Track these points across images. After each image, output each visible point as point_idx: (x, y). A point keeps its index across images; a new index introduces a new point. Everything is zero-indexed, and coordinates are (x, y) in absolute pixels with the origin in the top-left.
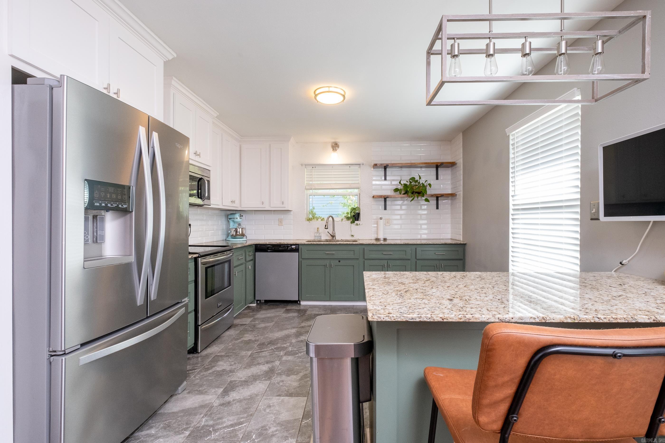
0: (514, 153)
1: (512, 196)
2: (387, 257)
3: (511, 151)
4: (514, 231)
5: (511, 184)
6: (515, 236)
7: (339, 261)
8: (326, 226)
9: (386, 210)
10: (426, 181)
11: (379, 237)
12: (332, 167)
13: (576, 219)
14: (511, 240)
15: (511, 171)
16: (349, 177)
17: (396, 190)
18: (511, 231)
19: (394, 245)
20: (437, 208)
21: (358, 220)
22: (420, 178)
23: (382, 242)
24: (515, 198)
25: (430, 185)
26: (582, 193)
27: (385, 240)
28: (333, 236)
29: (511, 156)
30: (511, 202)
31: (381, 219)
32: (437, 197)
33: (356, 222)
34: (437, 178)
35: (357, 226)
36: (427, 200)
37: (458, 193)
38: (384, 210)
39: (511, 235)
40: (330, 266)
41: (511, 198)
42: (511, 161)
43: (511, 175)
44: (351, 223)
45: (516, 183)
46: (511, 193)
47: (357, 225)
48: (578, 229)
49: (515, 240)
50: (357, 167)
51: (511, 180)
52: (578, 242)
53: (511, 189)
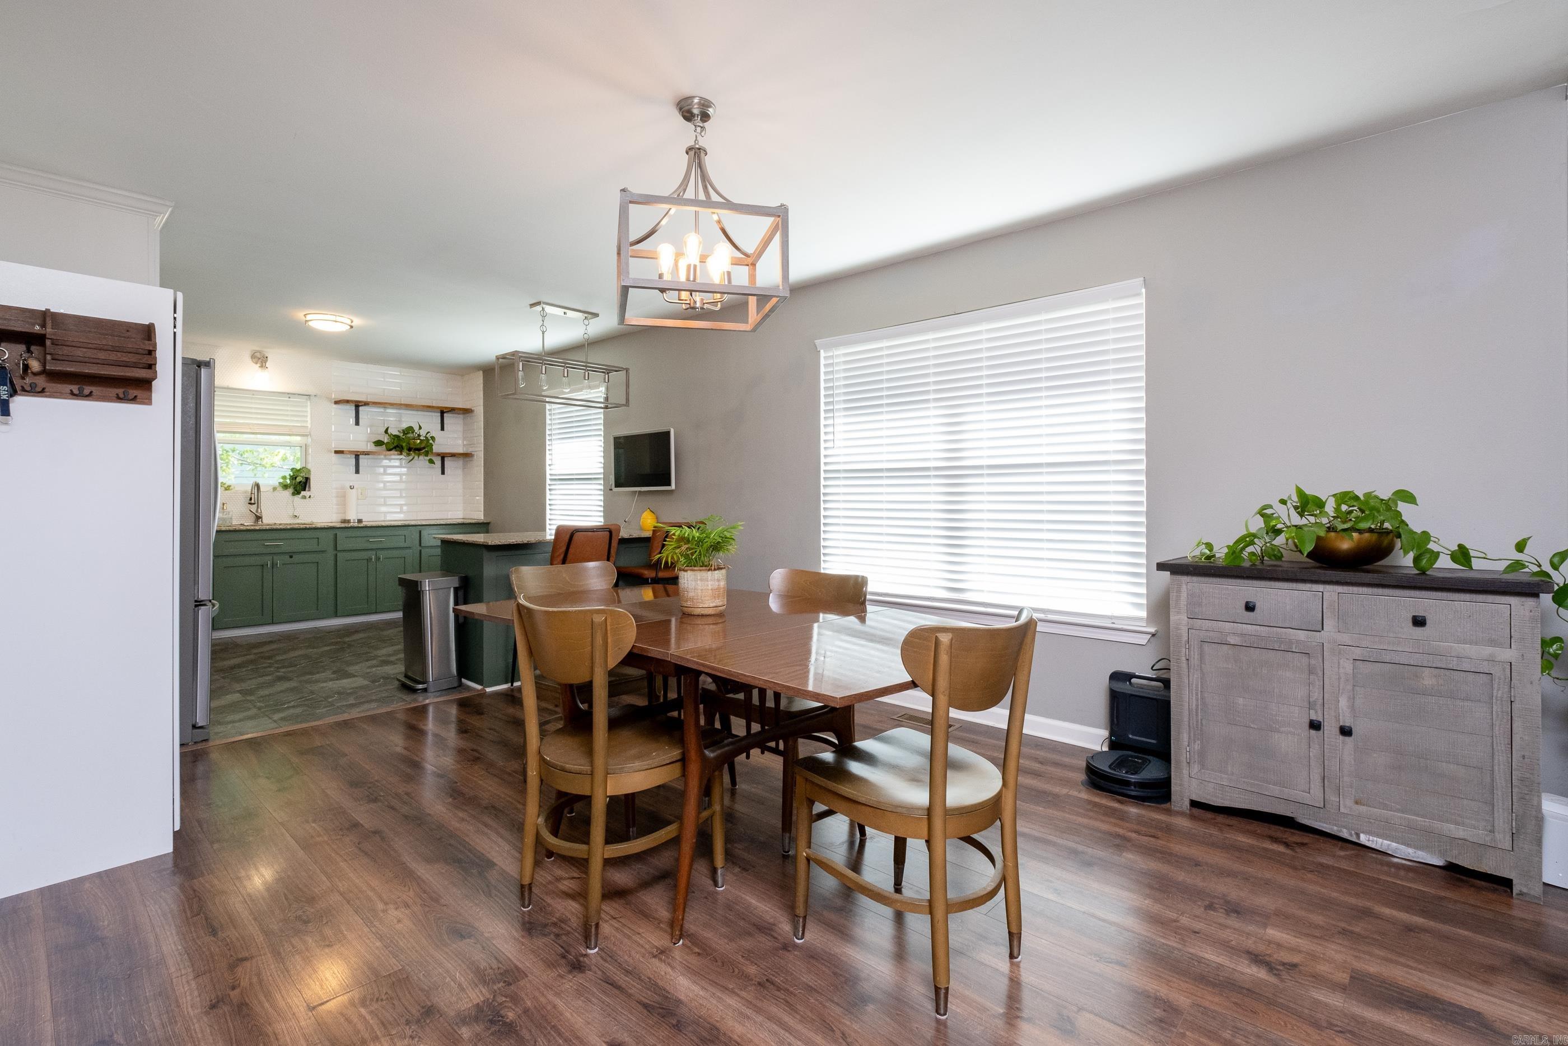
0: (550, 419)
1: (549, 465)
2: (374, 546)
3: (548, 417)
4: (552, 502)
5: (548, 452)
6: (552, 507)
7: (291, 557)
8: (251, 499)
9: (359, 473)
10: (429, 432)
11: (347, 518)
12: (253, 395)
13: (601, 490)
14: (548, 512)
15: (548, 438)
16: (287, 415)
17: (379, 443)
18: (548, 502)
19: (387, 527)
20: (443, 473)
21: (305, 490)
22: (420, 428)
23: (356, 525)
24: (552, 467)
25: (433, 438)
26: (604, 468)
27: (360, 521)
28: (258, 518)
29: (548, 422)
30: (548, 472)
31: (352, 488)
32: (443, 457)
33: (303, 493)
34: (442, 429)
35: (305, 500)
36: (431, 461)
37: (475, 453)
38: (356, 473)
39: (548, 507)
40: (273, 565)
41: (548, 468)
42: (548, 427)
43: (548, 443)
44: (293, 494)
45: (553, 452)
46: (548, 462)
47: (304, 497)
48: (602, 498)
49: (553, 512)
50: (303, 399)
51: (548, 448)
52: (602, 509)
53: (548, 457)
